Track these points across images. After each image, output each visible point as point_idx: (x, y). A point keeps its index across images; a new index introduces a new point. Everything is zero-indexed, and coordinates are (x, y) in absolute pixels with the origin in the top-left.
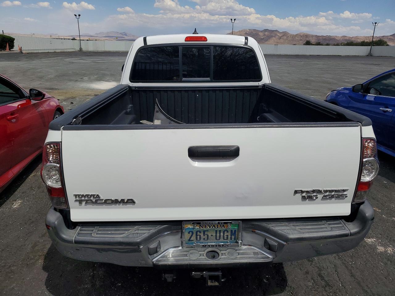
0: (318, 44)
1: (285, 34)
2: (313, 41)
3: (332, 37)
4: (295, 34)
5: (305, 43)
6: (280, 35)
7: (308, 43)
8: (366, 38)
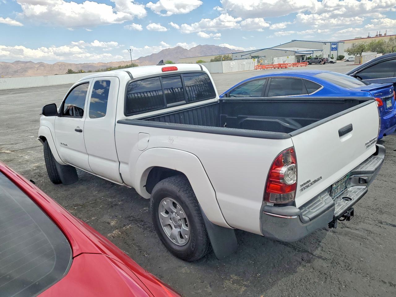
0: (81, 72)
1: (41, 64)
2: (73, 69)
3: (89, 64)
4: (52, 63)
5: (67, 72)
6: (37, 66)
7: (70, 72)
8: (119, 63)
